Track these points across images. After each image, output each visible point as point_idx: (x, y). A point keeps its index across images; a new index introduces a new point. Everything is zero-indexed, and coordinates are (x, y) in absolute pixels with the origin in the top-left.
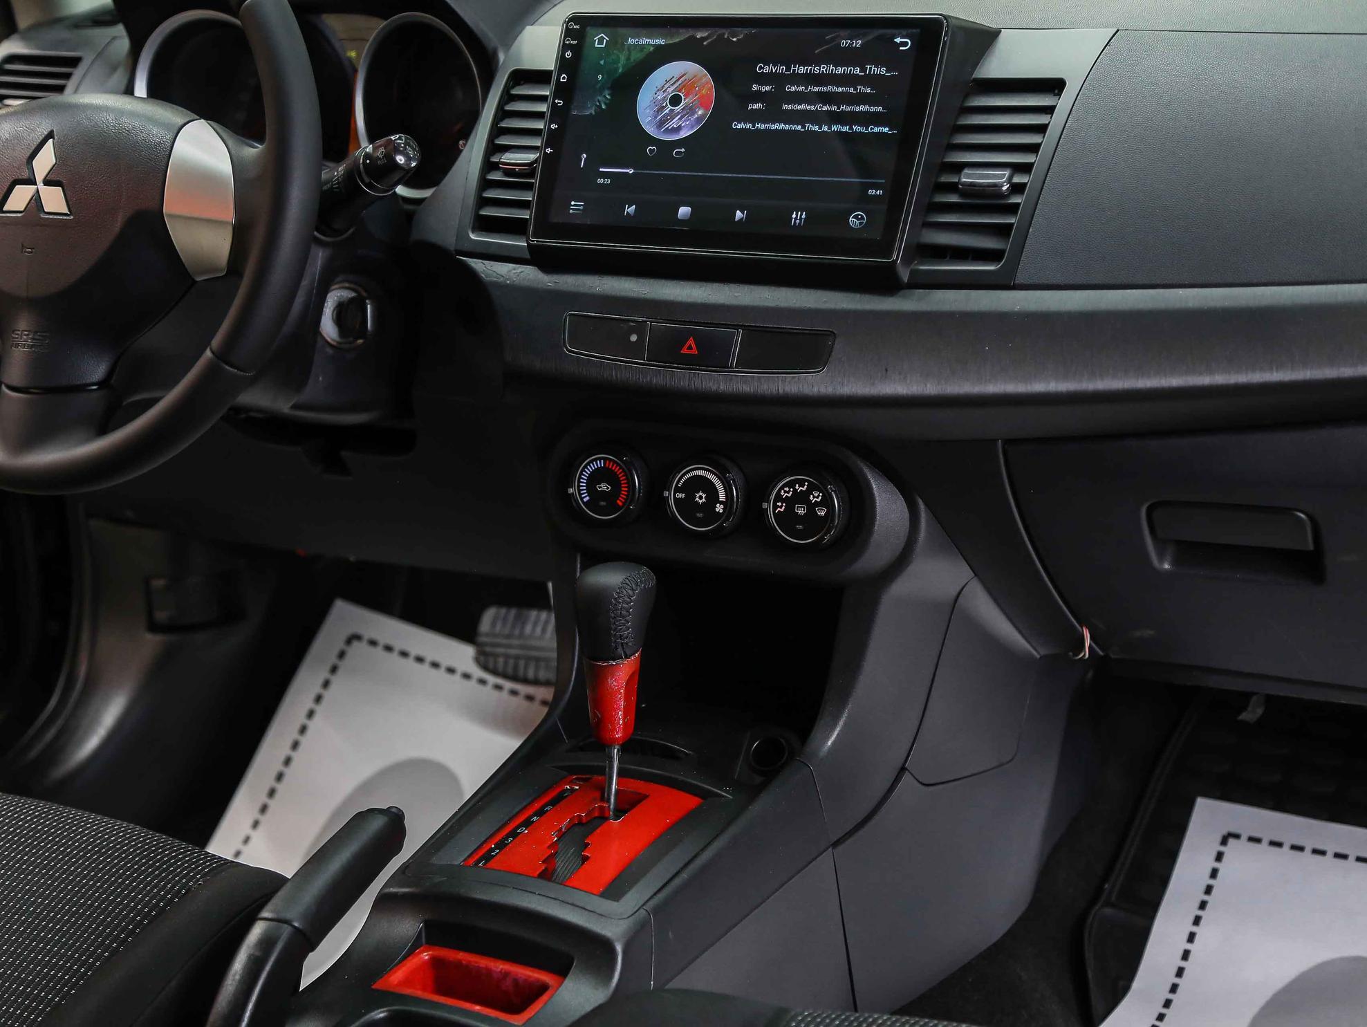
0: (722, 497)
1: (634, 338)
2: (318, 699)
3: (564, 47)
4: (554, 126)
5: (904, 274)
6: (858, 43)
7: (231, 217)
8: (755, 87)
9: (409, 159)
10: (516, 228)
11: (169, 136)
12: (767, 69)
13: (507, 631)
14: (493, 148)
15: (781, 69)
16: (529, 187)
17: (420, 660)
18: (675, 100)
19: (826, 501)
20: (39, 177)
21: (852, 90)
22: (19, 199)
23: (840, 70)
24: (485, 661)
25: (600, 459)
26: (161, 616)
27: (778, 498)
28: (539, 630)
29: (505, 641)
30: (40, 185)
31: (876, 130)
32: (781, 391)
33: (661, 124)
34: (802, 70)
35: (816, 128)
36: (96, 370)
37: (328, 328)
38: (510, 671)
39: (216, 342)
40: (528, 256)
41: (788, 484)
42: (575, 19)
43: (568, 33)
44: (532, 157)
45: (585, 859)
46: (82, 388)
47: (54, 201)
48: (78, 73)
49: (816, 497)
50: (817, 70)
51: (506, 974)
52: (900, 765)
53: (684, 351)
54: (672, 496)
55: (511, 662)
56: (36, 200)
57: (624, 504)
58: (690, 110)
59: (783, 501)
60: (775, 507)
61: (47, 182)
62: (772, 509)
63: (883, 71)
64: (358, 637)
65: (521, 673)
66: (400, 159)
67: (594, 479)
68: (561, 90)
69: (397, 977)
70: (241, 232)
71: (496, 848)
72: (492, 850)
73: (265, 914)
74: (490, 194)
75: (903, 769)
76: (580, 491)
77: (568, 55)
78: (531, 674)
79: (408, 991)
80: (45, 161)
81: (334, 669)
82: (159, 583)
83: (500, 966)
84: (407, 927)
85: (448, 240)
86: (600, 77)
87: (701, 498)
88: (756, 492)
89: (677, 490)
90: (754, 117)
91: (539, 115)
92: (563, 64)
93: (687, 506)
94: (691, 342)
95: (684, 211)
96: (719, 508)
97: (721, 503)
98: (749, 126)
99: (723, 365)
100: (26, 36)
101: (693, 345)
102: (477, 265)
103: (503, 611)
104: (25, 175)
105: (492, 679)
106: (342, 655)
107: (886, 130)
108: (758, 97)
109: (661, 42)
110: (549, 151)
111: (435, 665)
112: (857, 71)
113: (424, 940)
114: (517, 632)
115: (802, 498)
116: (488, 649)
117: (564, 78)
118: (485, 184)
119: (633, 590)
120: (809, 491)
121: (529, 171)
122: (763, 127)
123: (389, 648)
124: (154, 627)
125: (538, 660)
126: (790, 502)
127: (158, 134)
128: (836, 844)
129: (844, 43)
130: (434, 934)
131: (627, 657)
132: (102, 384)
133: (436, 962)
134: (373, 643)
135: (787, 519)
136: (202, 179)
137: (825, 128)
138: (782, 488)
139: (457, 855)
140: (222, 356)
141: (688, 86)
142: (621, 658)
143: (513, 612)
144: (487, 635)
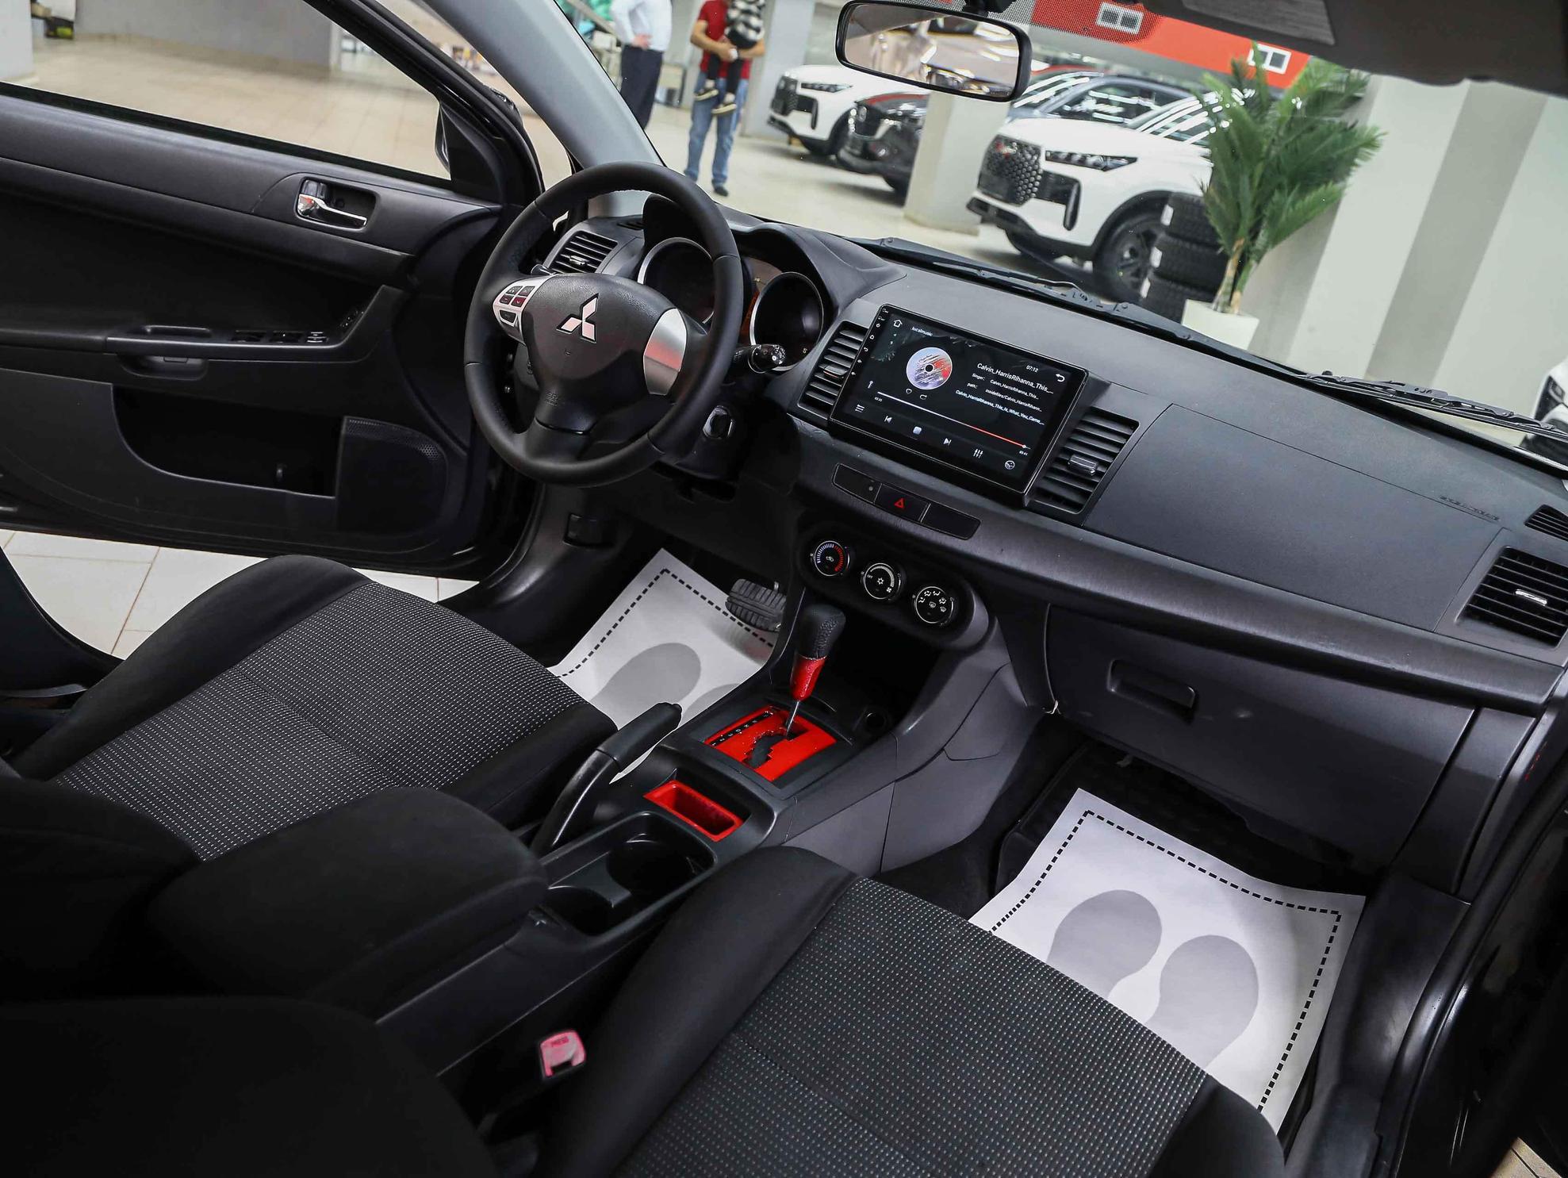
0: (892, 585)
1: (871, 489)
2: (639, 598)
3: (876, 321)
4: (859, 361)
5: (1026, 502)
6: (1036, 370)
7: (679, 368)
8: (974, 375)
9: (779, 359)
10: (825, 408)
11: (658, 315)
12: (983, 368)
13: (747, 594)
14: (822, 361)
15: (991, 370)
16: (838, 388)
17: (696, 592)
18: (929, 368)
19: (948, 605)
20: (584, 318)
21: (1026, 394)
22: (571, 325)
23: (1022, 381)
24: (731, 605)
25: (832, 543)
26: (571, 534)
27: (922, 595)
28: (763, 599)
29: (745, 600)
30: (584, 321)
31: (1033, 420)
32: (943, 543)
33: (918, 379)
34: (1002, 374)
35: (1001, 408)
36: (583, 425)
37: (707, 427)
38: (743, 615)
39: (652, 432)
40: (825, 425)
41: (930, 590)
42: (887, 307)
43: (881, 313)
44: (842, 372)
45: (768, 758)
46: (574, 432)
47: (589, 331)
48: (613, 251)
49: (942, 601)
50: (1010, 377)
51: (713, 809)
52: (940, 746)
53: (897, 504)
54: (865, 576)
55: (745, 611)
56: (580, 328)
57: (838, 571)
58: (936, 377)
59: (924, 597)
60: (919, 599)
61: (587, 320)
62: (918, 600)
63: (1046, 389)
64: (668, 572)
65: (748, 618)
66: (774, 358)
67: (827, 552)
68: (868, 343)
69: (657, 794)
70: (682, 377)
71: (723, 737)
72: (721, 738)
73: (600, 748)
74: (814, 385)
75: (942, 749)
76: (816, 557)
77: (878, 325)
78: (753, 621)
79: (661, 804)
80: (590, 309)
81: (651, 585)
82: (575, 518)
83: (711, 804)
84: (668, 768)
85: (785, 404)
86: (892, 343)
87: (880, 581)
88: (912, 587)
89: (869, 573)
90: (970, 391)
91: (854, 351)
92: (874, 330)
93: (872, 583)
94: (901, 501)
95: (917, 430)
96: (889, 590)
97: (891, 587)
98: (965, 395)
99: (914, 519)
100: (591, 223)
101: (902, 503)
102: (796, 420)
103: (748, 582)
104: (577, 313)
105: (730, 615)
106: (657, 578)
107: (1038, 421)
108: (974, 381)
109: (930, 334)
110: (853, 373)
111: (703, 598)
112: (1032, 384)
113: (675, 776)
114: (752, 597)
115: (935, 599)
116: (734, 601)
117: (872, 337)
118: (813, 379)
119: (833, 625)
120: (940, 597)
121: (840, 379)
122: (973, 398)
123: (682, 582)
124: (567, 539)
125: (759, 615)
126: (928, 599)
127: (652, 311)
128: (897, 781)
129: (1028, 367)
130: (681, 776)
131: (819, 658)
132: (585, 433)
133: (678, 791)
134: (674, 576)
135: (923, 608)
136: (668, 343)
137: (1006, 409)
138: (926, 590)
139: (702, 737)
140: (654, 440)
141: (939, 363)
142: (816, 657)
143: (753, 584)
144: (736, 593)
